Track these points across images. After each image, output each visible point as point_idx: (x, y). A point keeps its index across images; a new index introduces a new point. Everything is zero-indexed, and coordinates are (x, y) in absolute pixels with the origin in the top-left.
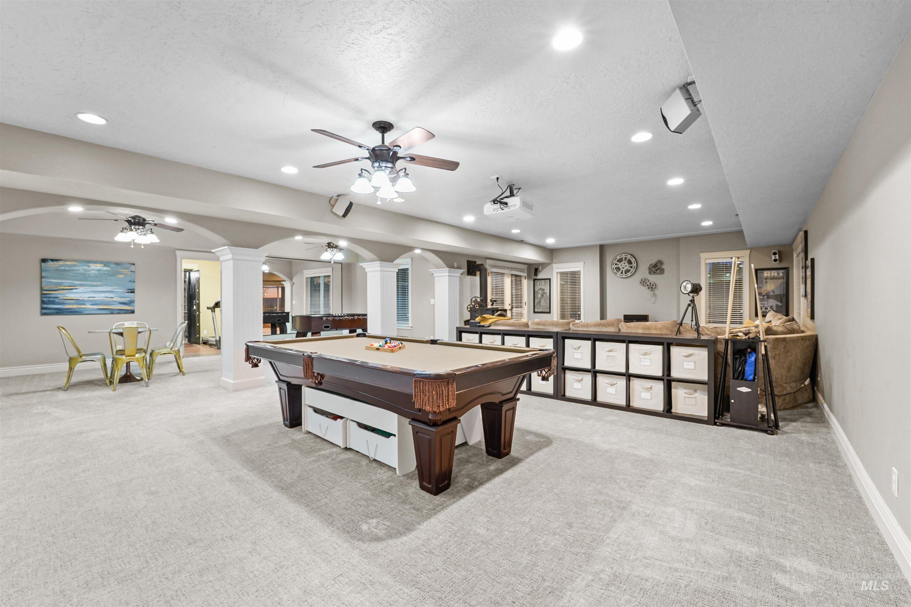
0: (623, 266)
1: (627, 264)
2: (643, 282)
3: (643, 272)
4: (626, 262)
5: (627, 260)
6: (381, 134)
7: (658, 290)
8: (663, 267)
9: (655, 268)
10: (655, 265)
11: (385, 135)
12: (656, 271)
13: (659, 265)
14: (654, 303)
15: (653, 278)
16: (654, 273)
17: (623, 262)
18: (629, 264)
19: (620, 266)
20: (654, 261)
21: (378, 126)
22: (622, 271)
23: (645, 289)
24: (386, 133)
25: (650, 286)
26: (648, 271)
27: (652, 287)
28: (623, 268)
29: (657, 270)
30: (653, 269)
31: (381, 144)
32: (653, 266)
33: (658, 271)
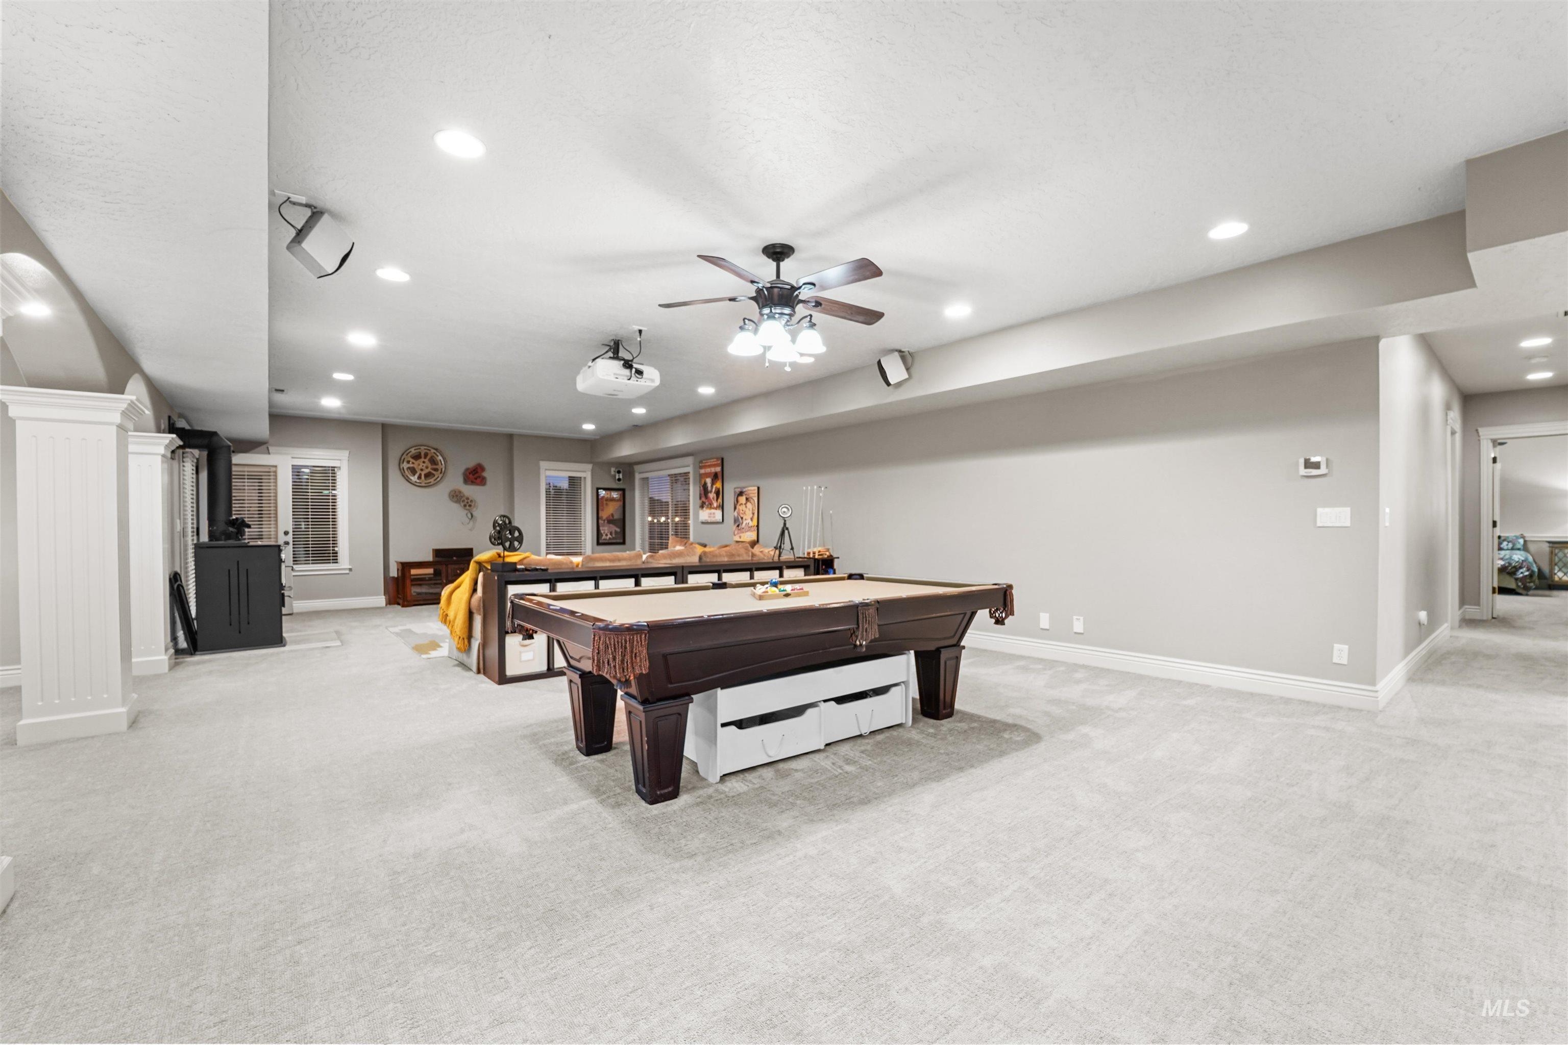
0: (420, 467)
1: (428, 463)
2: (456, 496)
3: (454, 480)
4: (426, 460)
5: (428, 457)
6: (775, 264)
7: (477, 509)
8: (485, 474)
9: (473, 475)
10: (474, 470)
11: (782, 264)
12: (475, 481)
13: (479, 470)
14: (471, 530)
15: (469, 491)
16: (472, 482)
17: (422, 460)
18: (432, 464)
19: (415, 466)
20: (471, 464)
21: (772, 251)
22: (420, 475)
23: (456, 508)
24: (783, 260)
25: (468, 502)
26: (461, 479)
27: (467, 504)
28: (422, 470)
29: (476, 479)
30: (471, 476)
31: (774, 278)
32: (472, 472)
33: (479, 480)
